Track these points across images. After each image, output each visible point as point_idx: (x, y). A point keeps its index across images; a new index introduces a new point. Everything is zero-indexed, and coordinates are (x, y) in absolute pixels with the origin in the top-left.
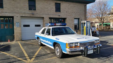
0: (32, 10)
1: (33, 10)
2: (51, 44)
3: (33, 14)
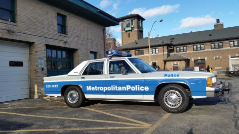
0: (8, 21)
1: (11, 21)
2: (147, 89)
3: (9, 31)
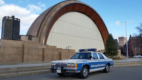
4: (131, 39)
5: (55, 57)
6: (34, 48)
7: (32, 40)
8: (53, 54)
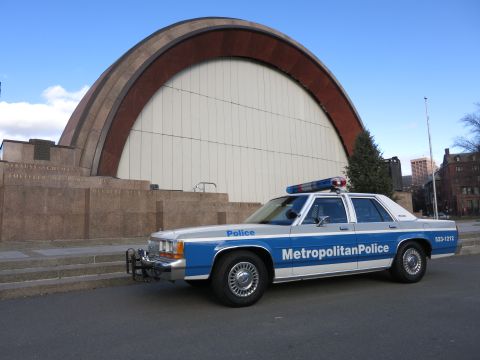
4: (450, 161)
5: (140, 222)
6: (50, 189)
7: (52, 157)
8: (128, 211)
